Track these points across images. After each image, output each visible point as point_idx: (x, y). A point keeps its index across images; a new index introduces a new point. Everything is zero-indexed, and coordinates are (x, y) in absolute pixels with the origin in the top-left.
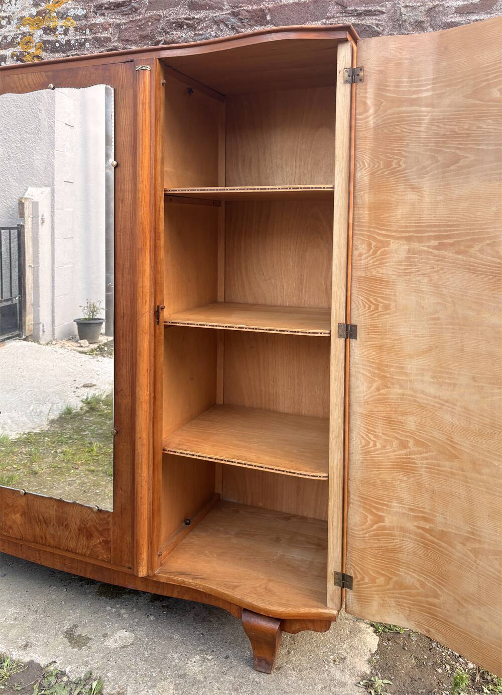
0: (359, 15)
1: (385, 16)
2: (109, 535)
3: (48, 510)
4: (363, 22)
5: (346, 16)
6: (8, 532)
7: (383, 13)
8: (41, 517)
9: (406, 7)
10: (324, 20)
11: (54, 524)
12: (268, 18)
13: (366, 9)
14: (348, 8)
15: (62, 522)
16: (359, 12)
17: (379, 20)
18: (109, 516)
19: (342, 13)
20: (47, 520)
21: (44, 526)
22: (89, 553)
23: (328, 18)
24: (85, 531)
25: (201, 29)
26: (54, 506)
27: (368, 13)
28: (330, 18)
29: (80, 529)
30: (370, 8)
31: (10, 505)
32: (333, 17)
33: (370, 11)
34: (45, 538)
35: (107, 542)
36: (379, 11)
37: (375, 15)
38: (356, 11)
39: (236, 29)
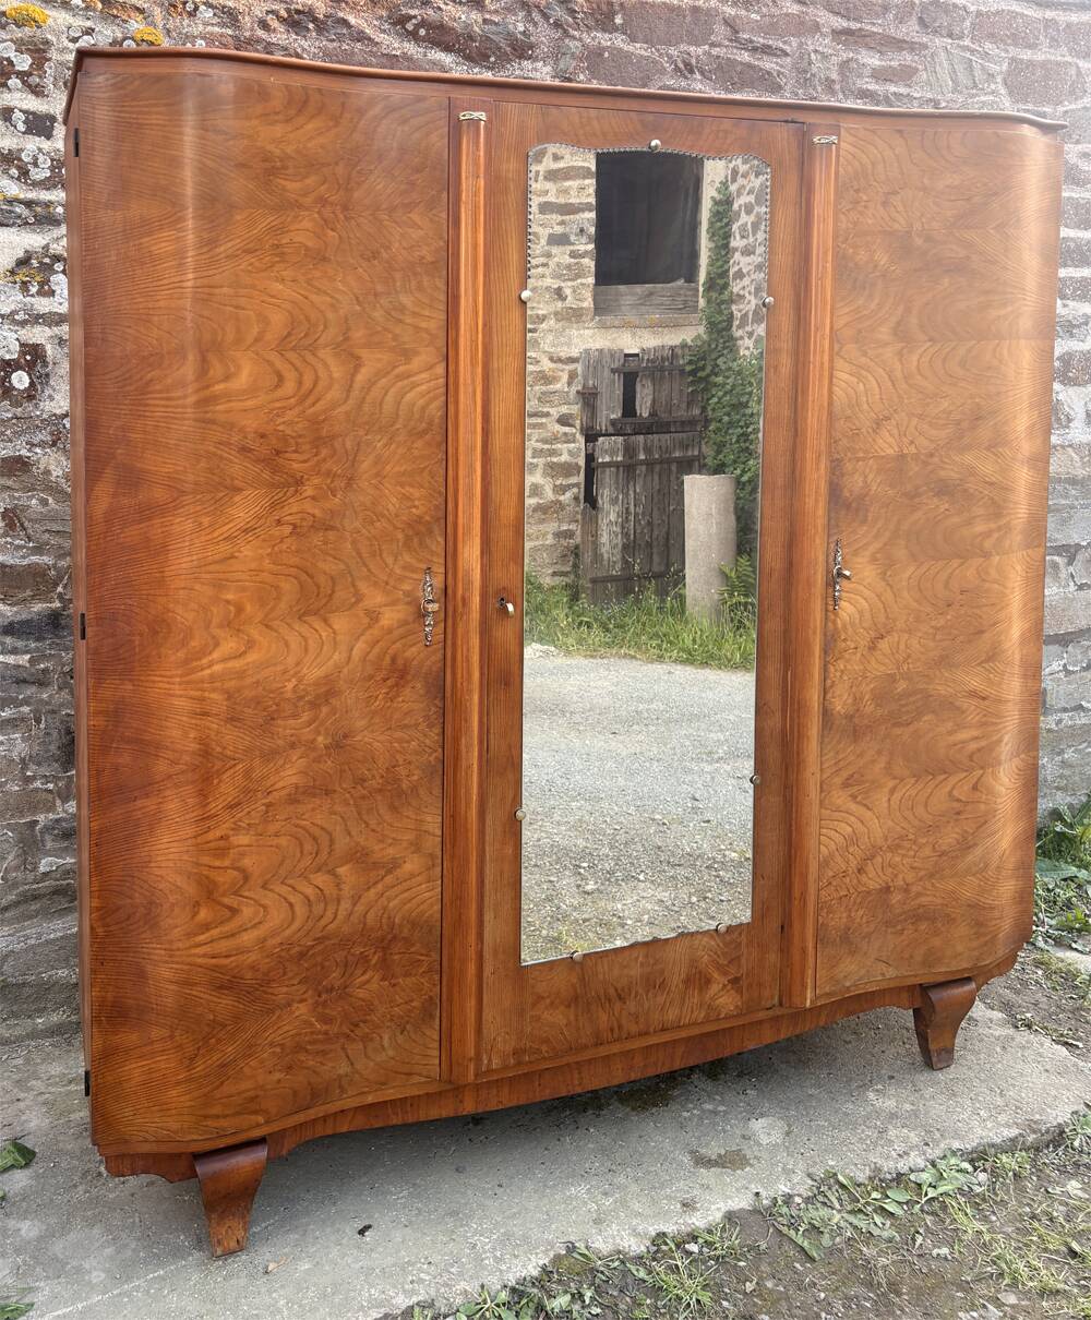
0: (755, 49)
1: (789, 60)
2: (739, 966)
3: (626, 971)
4: (761, 64)
5: (735, 47)
6: (539, 1051)
7: (787, 54)
8: (612, 991)
9: (816, 51)
10: (707, 47)
11: (637, 993)
12: (618, 20)
13: (766, 41)
14: (741, 35)
15: (654, 983)
16: (755, 44)
17: (782, 66)
18: (740, 934)
19: (731, 40)
20: (623, 990)
21: (618, 1005)
22: (702, 1016)
23: (713, 45)
24: (698, 980)
25: (496, 11)
26: (637, 958)
27: (766, 50)
28: (715, 46)
29: (688, 981)
30: (770, 42)
31: (546, 995)
32: (719, 45)
33: (770, 47)
34: (620, 1027)
35: (735, 981)
36: (782, 50)
37: (775, 55)
38: (751, 41)
39: (564, 29)
